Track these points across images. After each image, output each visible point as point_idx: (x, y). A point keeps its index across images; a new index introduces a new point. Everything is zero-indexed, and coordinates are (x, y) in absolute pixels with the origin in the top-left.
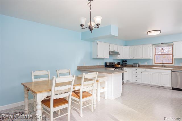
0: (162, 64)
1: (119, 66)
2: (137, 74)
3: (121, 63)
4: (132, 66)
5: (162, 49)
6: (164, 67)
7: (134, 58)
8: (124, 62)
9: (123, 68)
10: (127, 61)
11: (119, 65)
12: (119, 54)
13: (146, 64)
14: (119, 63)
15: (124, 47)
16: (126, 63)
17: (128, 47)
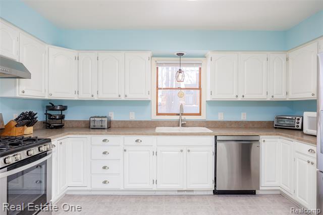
0: (177, 118)
1: (29, 131)
2: (105, 157)
3: (40, 117)
4: (88, 126)
5: (180, 71)
6: (183, 125)
7: (96, 98)
8: (52, 113)
9: (50, 141)
10: (64, 108)
11: (29, 125)
12: (28, 76)
13: (132, 116)
14: (28, 119)
15: (54, 50)
16: (62, 117)
17: (72, 53)
